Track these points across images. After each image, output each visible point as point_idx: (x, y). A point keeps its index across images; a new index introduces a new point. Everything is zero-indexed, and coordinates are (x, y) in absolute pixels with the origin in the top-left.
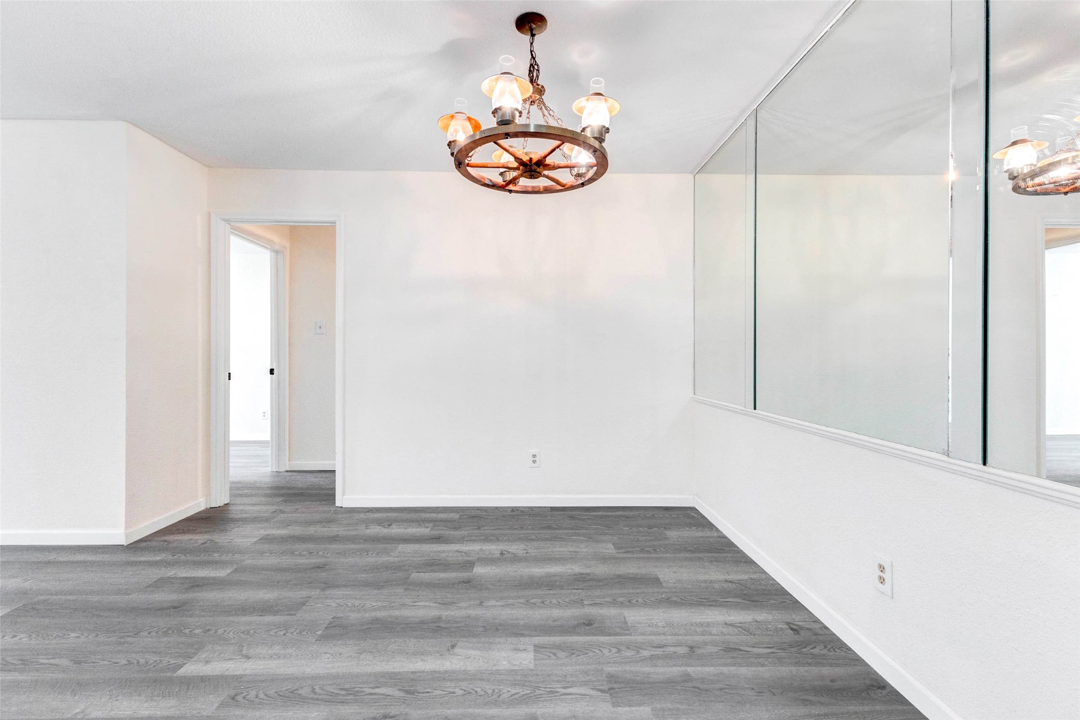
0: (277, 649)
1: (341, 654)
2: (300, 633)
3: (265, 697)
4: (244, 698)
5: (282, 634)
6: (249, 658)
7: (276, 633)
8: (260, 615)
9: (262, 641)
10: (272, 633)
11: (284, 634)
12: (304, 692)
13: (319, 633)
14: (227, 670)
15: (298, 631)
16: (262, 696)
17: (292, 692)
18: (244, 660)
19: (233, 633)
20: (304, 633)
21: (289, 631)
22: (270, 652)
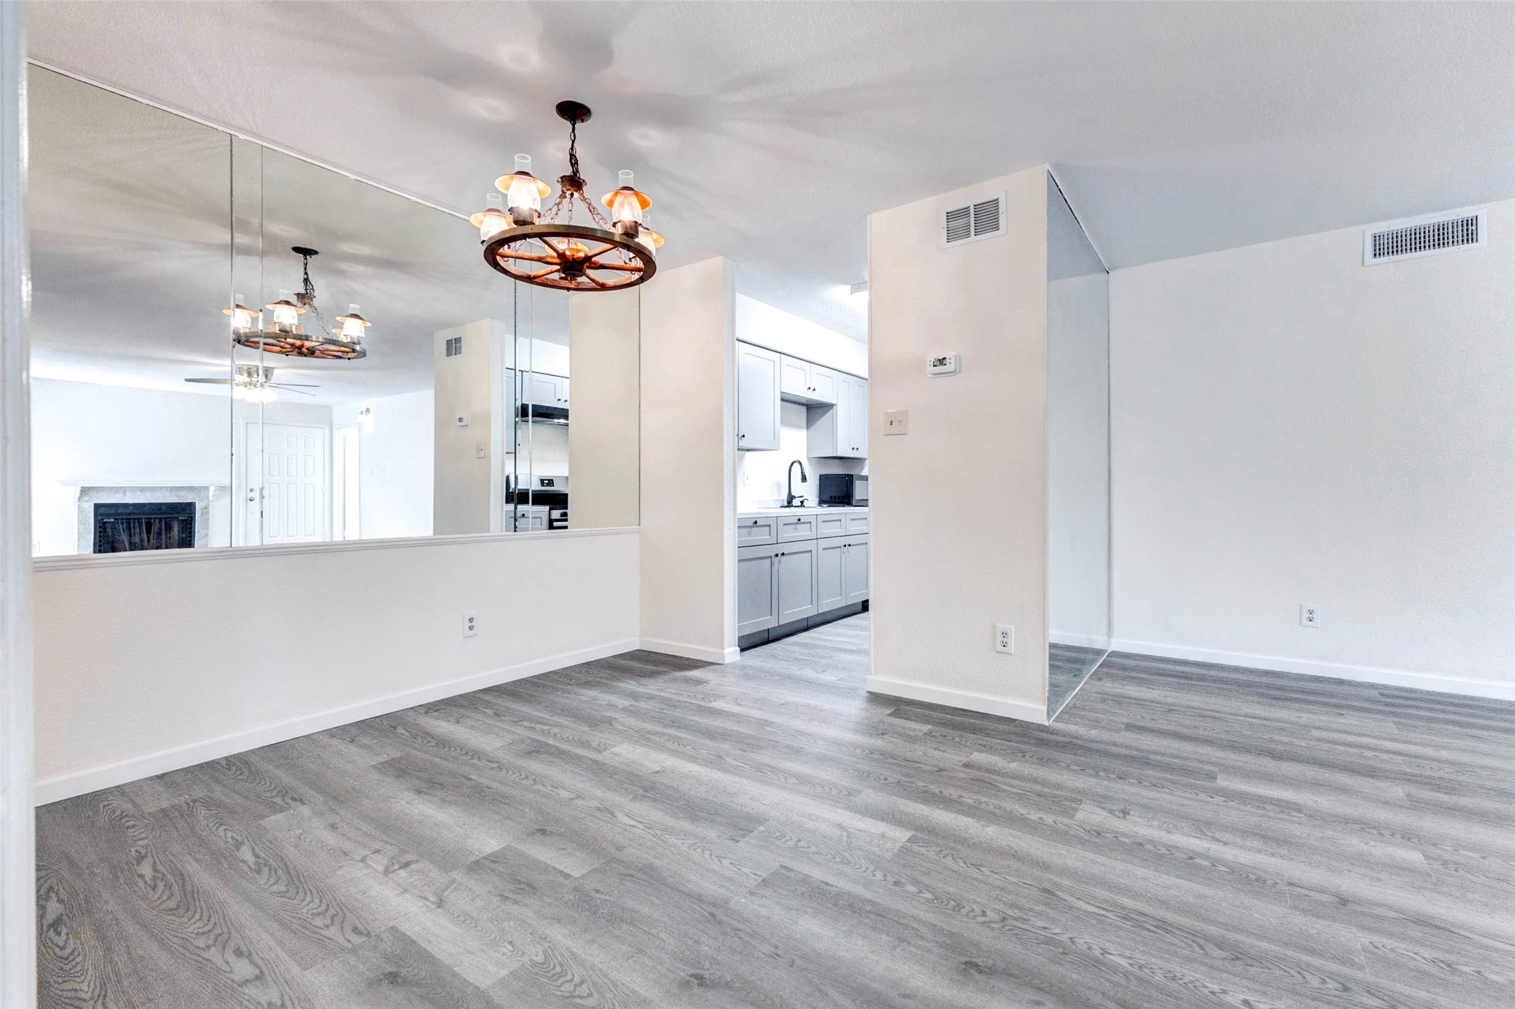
0: (810, 825)
1: (752, 799)
2: (783, 836)
3: (825, 787)
4: (841, 792)
5: (802, 842)
6: (840, 824)
7: (809, 847)
8: (827, 884)
9: (826, 841)
10: (813, 849)
11: (799, 840)
12: (792, 781)
13: (761, 828)
14: (859, 820)
15: (784, 839)
16: (827, 790)
17: (802, 783)
18: (844, 824)
19: (861, 866)
20: (778, 834)
21: (794, 843)
22: (817, 824)
